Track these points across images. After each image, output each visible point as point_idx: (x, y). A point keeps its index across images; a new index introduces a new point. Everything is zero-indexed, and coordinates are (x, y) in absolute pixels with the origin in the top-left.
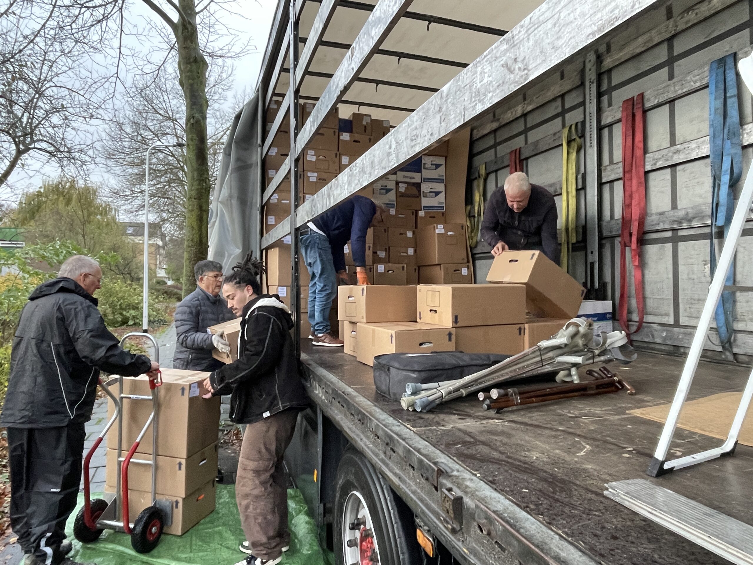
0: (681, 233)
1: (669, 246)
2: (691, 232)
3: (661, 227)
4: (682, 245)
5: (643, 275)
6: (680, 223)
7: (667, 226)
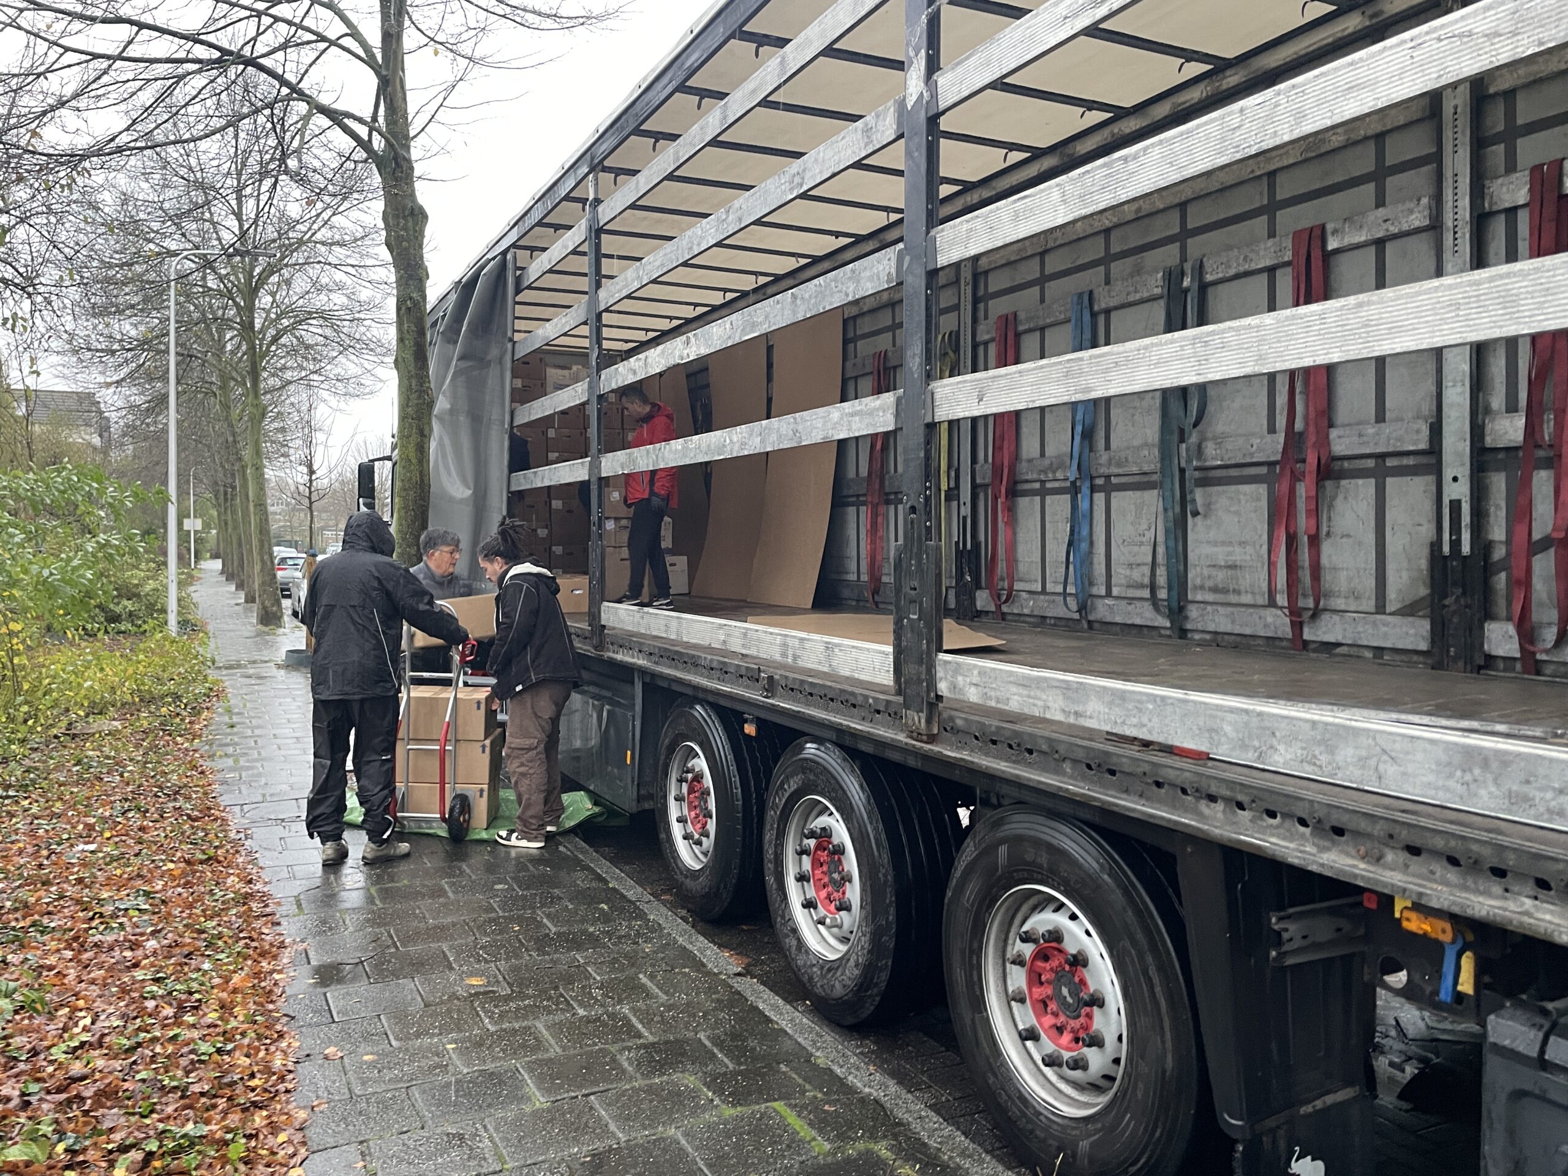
0: (1049, 485)
1: (1038, 499)
2: (1056, 485)
3: (1029, 477)
4: (1049, 499)
5: (1015, 534)
6: (1046, 473)
7: (1035, 476)
